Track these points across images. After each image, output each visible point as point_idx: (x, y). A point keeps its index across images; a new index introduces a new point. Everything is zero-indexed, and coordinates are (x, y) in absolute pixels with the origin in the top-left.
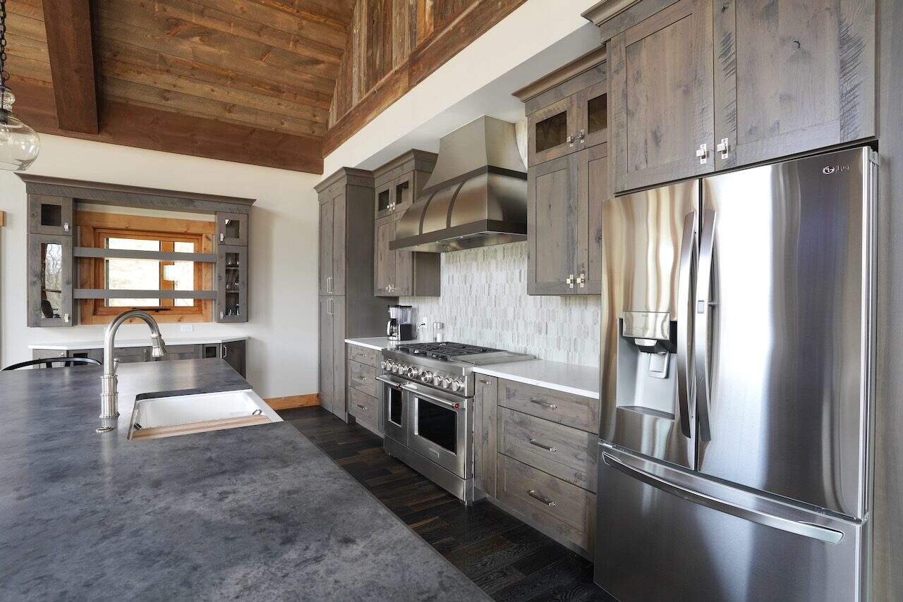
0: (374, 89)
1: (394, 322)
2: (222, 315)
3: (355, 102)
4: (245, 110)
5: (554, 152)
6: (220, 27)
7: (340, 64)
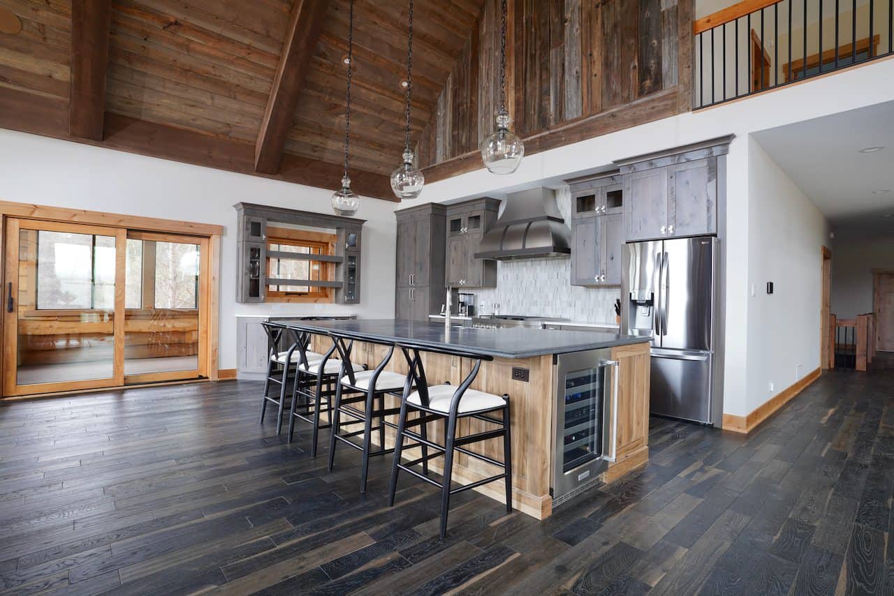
0: (460, 157)
1: (463, 304)
2: (346, 299)
3: (440, 161)
4: (358, 158)
5: (587, 214)
6: (359, 109)
7: (422, 132)
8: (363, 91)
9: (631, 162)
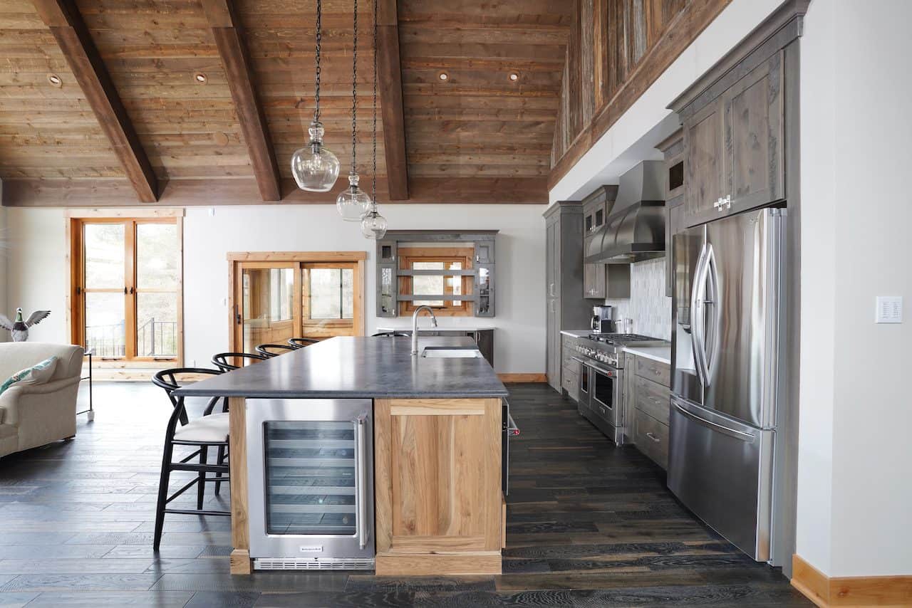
0: (574, 142)
1: (597, 318)
2: (478, 312)
3: (565, 151)
4: (490, 167)
5: (677, 191)
6: (472, 118)
7: (555, 121)
8: (470, 99)
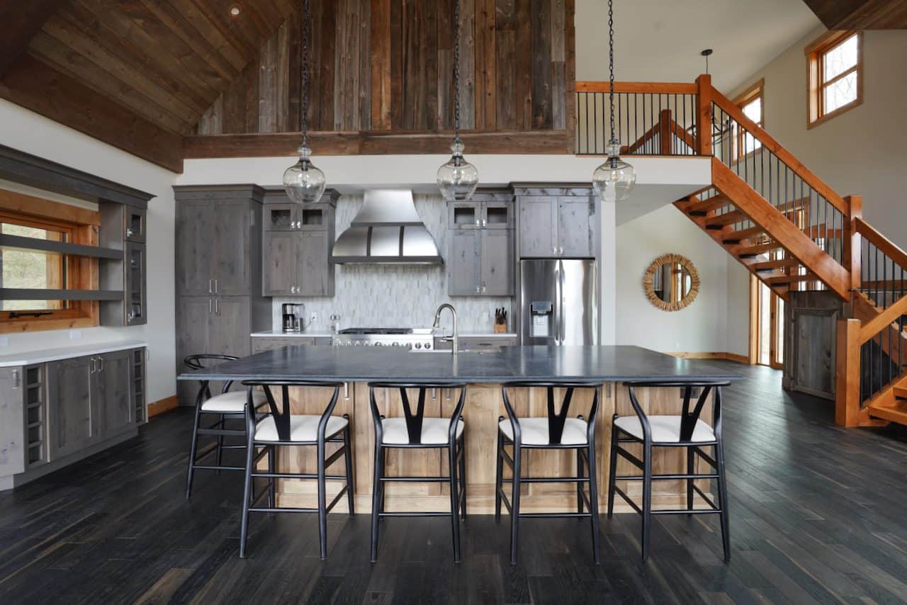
2: (130, 317)
5: (466, 226)
9: (526, 186)
